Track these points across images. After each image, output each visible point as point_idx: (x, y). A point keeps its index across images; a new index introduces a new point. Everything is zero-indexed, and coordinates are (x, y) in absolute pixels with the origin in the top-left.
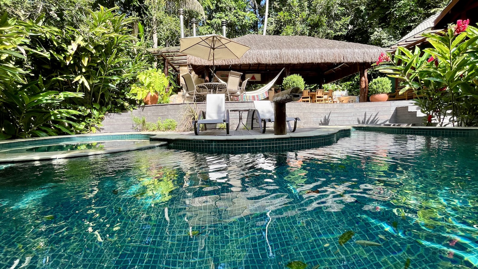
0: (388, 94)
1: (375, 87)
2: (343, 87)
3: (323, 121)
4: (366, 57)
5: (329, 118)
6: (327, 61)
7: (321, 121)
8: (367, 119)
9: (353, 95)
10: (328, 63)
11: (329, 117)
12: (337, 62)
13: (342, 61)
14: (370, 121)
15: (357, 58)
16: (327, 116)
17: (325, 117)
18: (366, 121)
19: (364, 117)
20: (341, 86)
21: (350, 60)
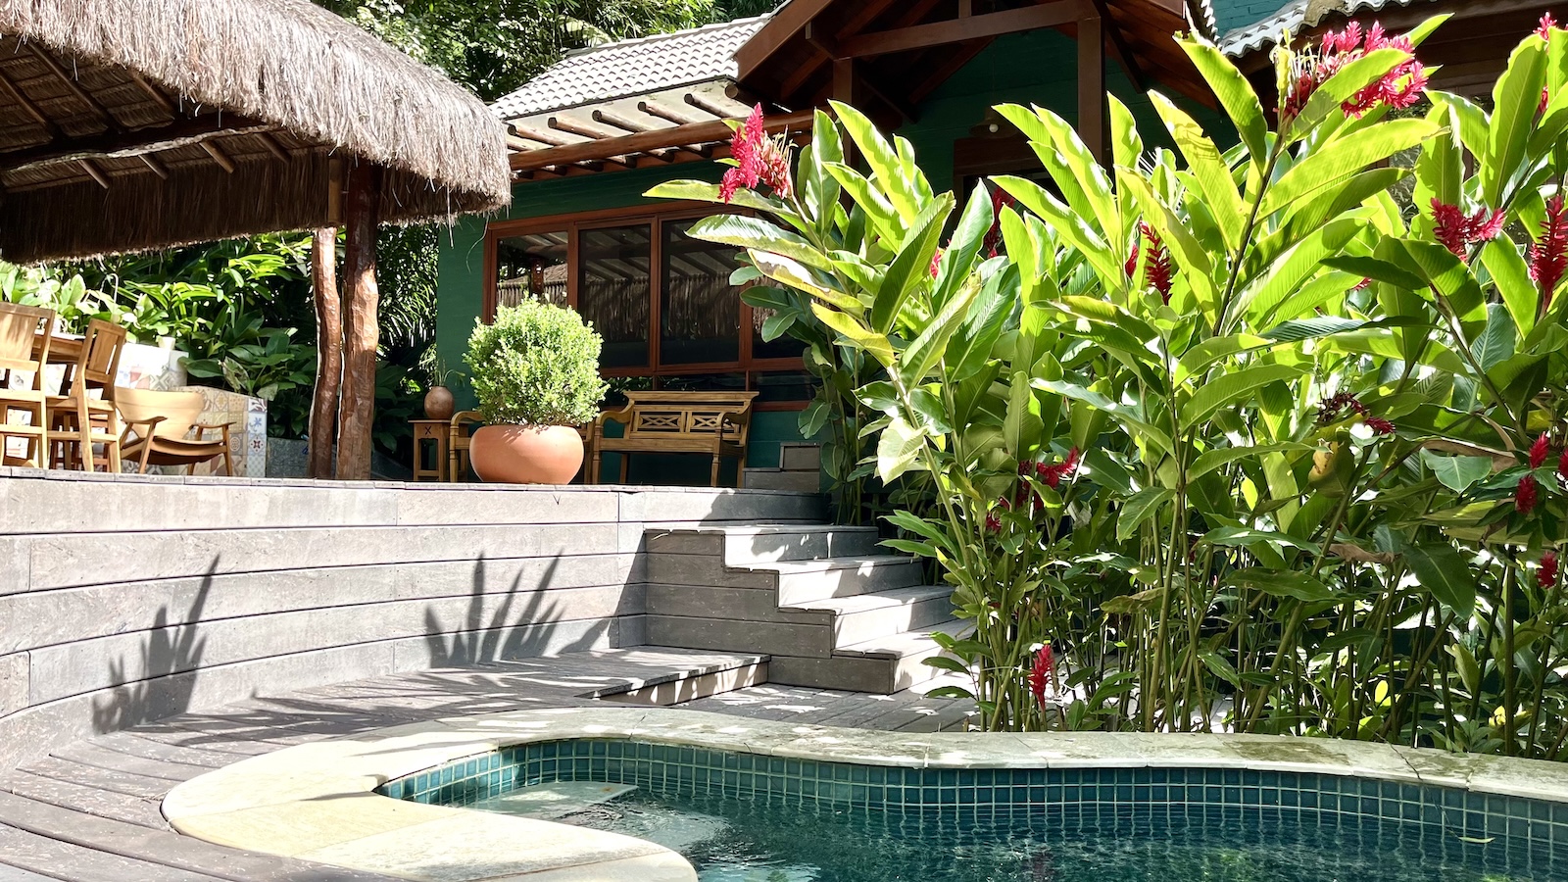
0: (581, 428)
1: (519, 366)
2: (141, 308)
3: (133, 670)
4: (412, 132)
5: (201, 630)
6: (123, 51)
7: (117, 683)
8: (486, 621)
9: (219, 383)
10: (124, 73)
11: (192, 622)
12: (213, 94)
13: (251, 105)
14: (505, 634)
15: (354, 116)
16: (176, 616)
17: (159, 627)
18: (482, 634)
19: (463, 606)
20: (125, 301)
21: (304, 119)
